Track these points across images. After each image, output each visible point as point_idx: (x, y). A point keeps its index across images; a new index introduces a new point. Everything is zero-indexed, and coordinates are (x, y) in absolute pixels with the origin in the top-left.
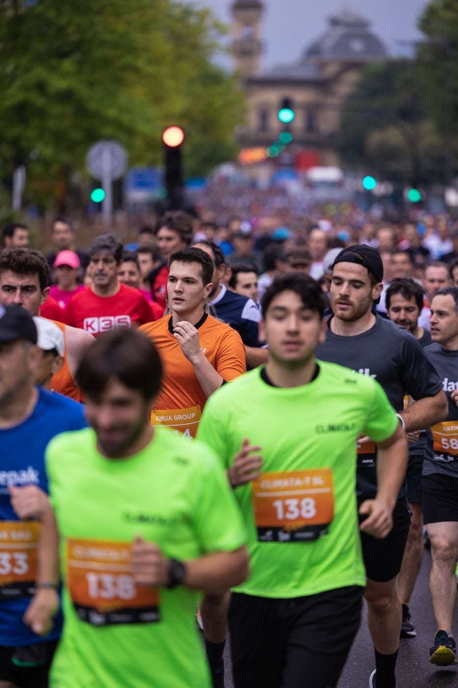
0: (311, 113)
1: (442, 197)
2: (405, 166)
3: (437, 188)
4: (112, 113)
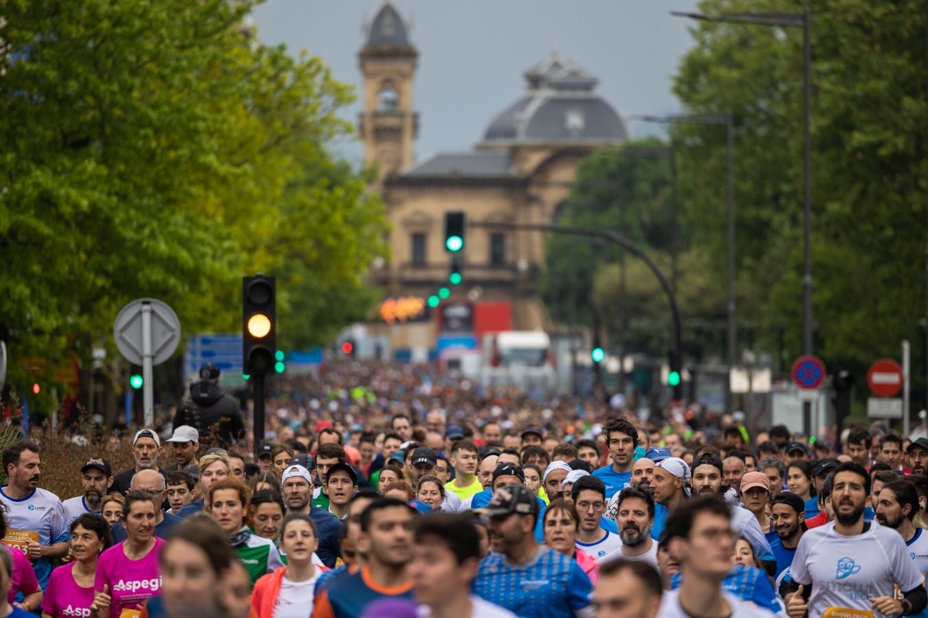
2: (657, 325)
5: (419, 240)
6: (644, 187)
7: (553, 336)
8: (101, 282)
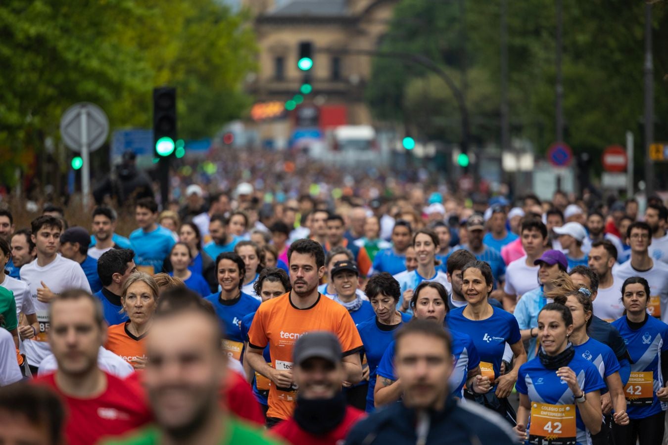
0: (337, 57)
1: (499, 161)
2: (451, 121)
3: (491, 150)
4: (94, 64)
5: (280, 62)
6: (441, 23)
7: (377, 130)
8: (50, 91)
